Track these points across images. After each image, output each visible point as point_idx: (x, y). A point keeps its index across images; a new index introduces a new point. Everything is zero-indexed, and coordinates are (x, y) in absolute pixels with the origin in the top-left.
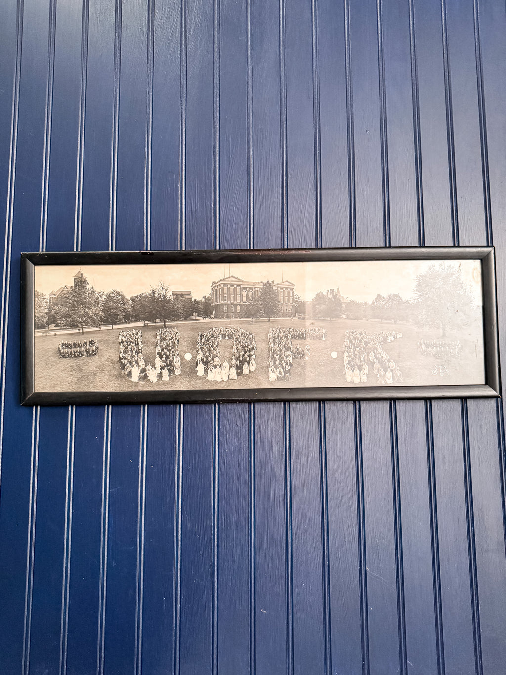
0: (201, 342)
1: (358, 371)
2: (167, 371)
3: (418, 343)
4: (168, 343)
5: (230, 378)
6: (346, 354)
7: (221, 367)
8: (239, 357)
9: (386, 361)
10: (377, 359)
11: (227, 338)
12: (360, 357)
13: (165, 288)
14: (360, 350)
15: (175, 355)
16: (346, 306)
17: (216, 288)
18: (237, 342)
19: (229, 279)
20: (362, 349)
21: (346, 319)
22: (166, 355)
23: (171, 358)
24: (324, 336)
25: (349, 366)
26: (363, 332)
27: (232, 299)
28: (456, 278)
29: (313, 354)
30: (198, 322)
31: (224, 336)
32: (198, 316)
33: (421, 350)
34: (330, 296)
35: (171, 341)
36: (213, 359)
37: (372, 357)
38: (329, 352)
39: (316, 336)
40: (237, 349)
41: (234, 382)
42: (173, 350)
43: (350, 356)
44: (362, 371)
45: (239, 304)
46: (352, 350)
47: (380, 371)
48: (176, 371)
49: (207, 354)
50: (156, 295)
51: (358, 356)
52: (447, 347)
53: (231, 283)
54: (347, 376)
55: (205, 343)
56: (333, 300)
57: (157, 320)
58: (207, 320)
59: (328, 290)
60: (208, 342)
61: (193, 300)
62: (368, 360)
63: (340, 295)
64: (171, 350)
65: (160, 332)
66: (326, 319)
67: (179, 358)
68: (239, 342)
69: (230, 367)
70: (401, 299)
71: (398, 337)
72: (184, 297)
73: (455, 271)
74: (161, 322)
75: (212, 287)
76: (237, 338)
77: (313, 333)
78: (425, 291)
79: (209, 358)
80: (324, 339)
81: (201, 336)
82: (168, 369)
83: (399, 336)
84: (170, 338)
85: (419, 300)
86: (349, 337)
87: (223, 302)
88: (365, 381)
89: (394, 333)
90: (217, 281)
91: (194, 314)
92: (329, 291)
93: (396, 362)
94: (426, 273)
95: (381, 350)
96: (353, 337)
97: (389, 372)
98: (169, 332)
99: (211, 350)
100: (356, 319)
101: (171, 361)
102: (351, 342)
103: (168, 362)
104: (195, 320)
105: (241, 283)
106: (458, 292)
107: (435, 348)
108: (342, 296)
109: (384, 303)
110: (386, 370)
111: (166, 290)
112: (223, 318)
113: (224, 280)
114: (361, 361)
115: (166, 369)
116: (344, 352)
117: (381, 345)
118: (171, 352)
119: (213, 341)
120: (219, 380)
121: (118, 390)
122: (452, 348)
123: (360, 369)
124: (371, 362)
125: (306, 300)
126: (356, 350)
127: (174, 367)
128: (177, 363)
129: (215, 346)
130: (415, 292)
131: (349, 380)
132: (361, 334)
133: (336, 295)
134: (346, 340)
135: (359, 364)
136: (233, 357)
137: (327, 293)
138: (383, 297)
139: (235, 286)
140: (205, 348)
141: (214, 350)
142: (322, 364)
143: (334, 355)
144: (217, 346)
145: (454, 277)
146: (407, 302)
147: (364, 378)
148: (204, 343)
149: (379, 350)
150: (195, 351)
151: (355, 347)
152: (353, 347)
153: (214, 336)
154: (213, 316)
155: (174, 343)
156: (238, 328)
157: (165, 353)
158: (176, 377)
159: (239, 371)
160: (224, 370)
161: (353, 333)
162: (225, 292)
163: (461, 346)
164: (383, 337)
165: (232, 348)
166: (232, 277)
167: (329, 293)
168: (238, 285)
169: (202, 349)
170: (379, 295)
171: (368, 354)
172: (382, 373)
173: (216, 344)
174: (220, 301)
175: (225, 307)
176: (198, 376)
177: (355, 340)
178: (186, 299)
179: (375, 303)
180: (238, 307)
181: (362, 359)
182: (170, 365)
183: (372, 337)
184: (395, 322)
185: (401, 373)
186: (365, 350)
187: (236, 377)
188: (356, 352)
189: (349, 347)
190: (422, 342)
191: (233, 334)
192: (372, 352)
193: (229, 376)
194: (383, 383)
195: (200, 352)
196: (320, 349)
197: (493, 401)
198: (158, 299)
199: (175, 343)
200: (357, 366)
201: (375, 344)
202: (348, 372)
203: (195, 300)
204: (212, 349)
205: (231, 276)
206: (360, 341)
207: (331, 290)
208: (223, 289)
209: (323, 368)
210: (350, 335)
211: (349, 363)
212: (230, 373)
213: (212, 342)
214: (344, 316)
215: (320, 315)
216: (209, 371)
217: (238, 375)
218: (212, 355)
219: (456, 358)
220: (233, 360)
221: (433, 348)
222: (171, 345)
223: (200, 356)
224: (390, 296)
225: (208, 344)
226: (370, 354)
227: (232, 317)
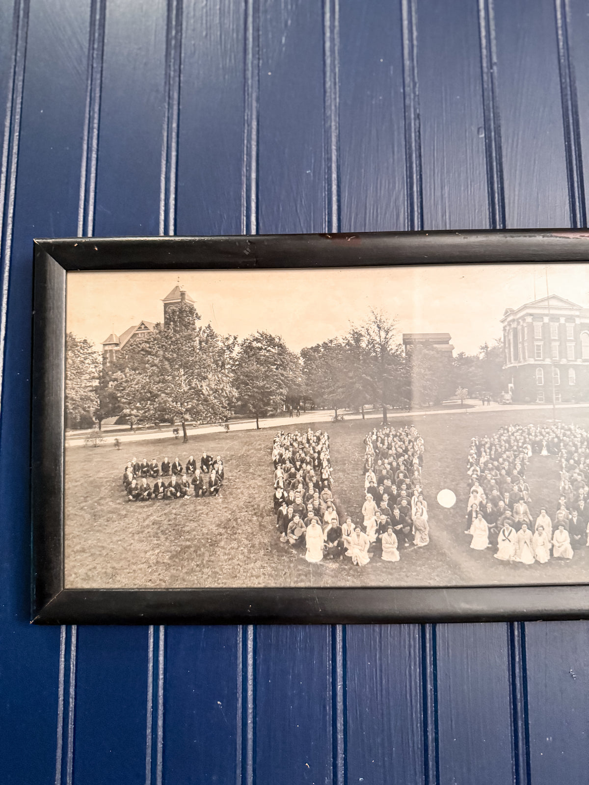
0: (478, 463)
2: (394, 535)
4: (395, 464)
5: (556, 555)
7: (531, 527)
8: (577, 499)
11: (545, 452)
13: (386, 326)
15: (413, 494)
17: (514, 325)
18: (572, 462)
19: (546, 303)
22: (391, 494)
23: (404, 503)
27: (556, 352)
30: (469, 410)
31: (537, 447)
32: (470, 395)
35: (401, 459)
36: (511, 506)
40: (573, 481)
41: (567, 565)
42: (408, 481)
45: (576, 367)
48: (418, 536)
49: (496, 493)
50: (363, 344)
53: (552, 312)
55: (490, 466)
57: (367, 406)
58: (493, 406)
60: (496, 463)
61: (455, 354)
64: (401, 482)
65: (374, 437)
67: (425, 503)
68: (575, 462)
69: (555, 528)
72: (433, 349)
74: (375, 410)
75: (503, 322)
76: (570, 454)
79: (501, 503)
81: (478, 448)
82: (395, 532)
84: (400, 450)
87: (531, 361)
90: (515, 308)
91: (459, 392)
98: (395, 436)
99: (506, 482)
101: (405, 511)
103: (397, 512)
104: (462, 406)
105: (577, 313)
111: (387, 332)
112: (533, 401)
113: (533, 305)
115: (390, 531)
118: (404, 486)
119: (511, 460)
120: (528, 559)
121: (272, 584)
127: (411, 525)
128: (420, 514)
129: (515, 472)
136: (562, 501)
139: (562, 320)
140: (489, 477)
141: (513, 482)
144: (521, 473)
148: (486, 464)
150: (463, 485)
153: (511, 447)
154: (508, 396)
155: (409, 464)
156: (572, 427)
157: (387, 490)
158: (416, 551)
159: (577, 537)
160: (540, 535)
162: (538, 334)
165: (559, 478)
166: (554, 297)
168: (570, 319)
169: (481, 480)
173: (519, 467)
174: (524, 358)
175: (539, 374)
176: (473, 549)
178: (438, 352)
180: (572, 373)
182: (402, 521)
187: (570, 554)
191: (560, 441)
193: (551, 550)
195: (477, 487)
198: (368, 353)
199: (411, 465)
203: (461, 355)
204: (509, 479)
205: (550, 294)
208: (531, 327)
212: (554, 542)
213: (507, 463)
216: (501, 537)
217: (574, 548)
218: (507, 494)
220: (563, 507)
222: (402, 468)
223: (477, 498)
225: (498, 468)
227: (557, 399)
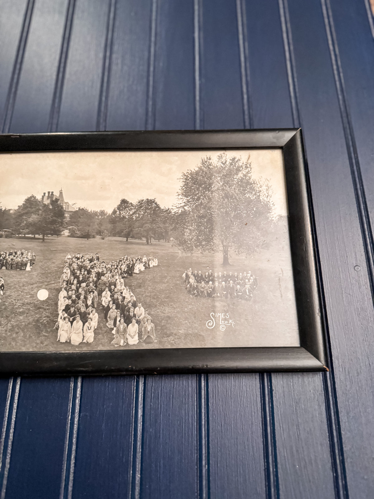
1: (81, 323)
3: (184, 275)
6: (63, 293)
9: (130, 305)
10: (115, 301)
12: (86, 298)
14: (87, 286)
16: (71, 217)
20: (91, 284)
21: (68, 236)
24: (29, 264)
25: (66, 315)
26: (95, 257)
28: (245, 176)
29: (8, 293)
33: (188, 286)
34: (47, 202)
37: (106, 299)
38: (35, 290)
39: (17, 264)
43: (69, 298)
44: (87, 324)
46: (74, 287)
47: (118, 323)
51: (82, 297)
52: (231, 282)
54: (60, 332)
56: (51, 207)
59: (45, 194)
62: (100, 304)
63: (63, 200)
66: (37, 236)
70: (158, 206)
71: (151, 266)
73: (242, 166)
77: (12, 259)
78: (196, 195)
80: (28, 268)
83: (153, 263)
85: (186, 208)
86: (70, 265)
88: (91, 340)
89: (145, 259)
92: (47, 195)
93: (147, 306)
94: (197, 169)
95: (123, 287)
96: (78, 265)
97: (134, 325)
100: (87, 236)
102: (73, 273)
106: (247, 195)
107: (211, 282)
108: (65, 201)
109: (131, 213)
110: (128, 320)
114: (87, 306)
116: (59, 290)
117: (123, 278)
122: (239, 284)
123: (85, 318)
124: (103, 306)
125: (8, 208)
126: (80, 286)
130: (180, 197)
131: (63, 340)
132: (91, 260)
133: (57, 200)
134: (65, 271)
135: (83, 310)
137: (43, 197)
138: (131, 203)
142: (21, 310)
143: (43, 295)
145: (240, 175)
146: (168, 211)
147: (90, 337)
149: (118, 287)
151: (79, 282)
152: (75, 282)
161: (78, 259)
163: (255, 279)
164: (128, 266)
167: (45, 198)
170: (124, 202)
171: (100, 294)
172: (122, 327)
177: (81, 271)
179: (118, 213)
181: (89, 302)
183: (109, 266)
184: (147, 241)
185: (153, 325)
186: (96, 286)
188: (80, 290)
189: (69, 283)
190: (190, 273)
192: (107, 289)
194: (122, 344)
196: (21, 285)
197: (318, 379)
200: (80, 314)
201: (113, 276)
202: (63, 324)
206: (89, 272)
207: (49, 192)
209: (21, 318)
210: (73, 262)
211: (67, 309)
214: (66, 233)
215: (27, 230)
219: (246, 300)
221: (208, 282)
224: (141, 202)
226: (104, 293)
